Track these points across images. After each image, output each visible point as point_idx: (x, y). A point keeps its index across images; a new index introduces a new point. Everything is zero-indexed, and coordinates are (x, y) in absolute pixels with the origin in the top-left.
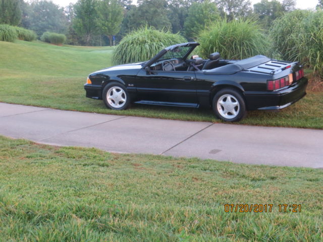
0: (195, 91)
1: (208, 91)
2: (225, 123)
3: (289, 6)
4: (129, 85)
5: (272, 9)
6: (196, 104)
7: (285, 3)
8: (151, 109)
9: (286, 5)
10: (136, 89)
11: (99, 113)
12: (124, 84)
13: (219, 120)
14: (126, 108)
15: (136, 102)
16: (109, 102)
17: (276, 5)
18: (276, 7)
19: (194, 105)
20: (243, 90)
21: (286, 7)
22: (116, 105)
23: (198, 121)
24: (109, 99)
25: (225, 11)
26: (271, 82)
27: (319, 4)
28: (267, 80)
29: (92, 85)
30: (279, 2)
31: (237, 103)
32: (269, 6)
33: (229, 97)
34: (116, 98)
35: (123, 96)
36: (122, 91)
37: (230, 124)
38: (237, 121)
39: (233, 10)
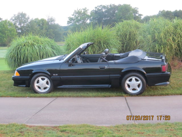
0: (108, 76)
1: (119, 75)
2: (131, 96)
3: (51, 22)
4: (54, 75)
5: (41, 24)
6: (108, 85)
7: (49, 20)
8: (71, 91)
9: (49, 22)
10: (60, 78)
11: (31, 97)
12: (50, 74)
13: (127, 95)
14: (50, 92)
15: (58, 87)
16: (37, 88)
17: (43, 22)
18: (44, 22)
19: (107, 86)
20: (145, 73)
21: (50, 23)
22: (42, 90)
23: (112, 96)
24: (36, 86)
25: (17, 25)
26: (164, 66)
27: (69, 20)
28: (162, 65)
29: (20, 77)
30: (46, 20)
31: (140, 82)
32: (40, 22)
33: (134, 78)
34: (42, 85)
35: (47, 83)
36: (46, 79)
37: (135, 96)
38: (139, 94)
39: (22, 25)
